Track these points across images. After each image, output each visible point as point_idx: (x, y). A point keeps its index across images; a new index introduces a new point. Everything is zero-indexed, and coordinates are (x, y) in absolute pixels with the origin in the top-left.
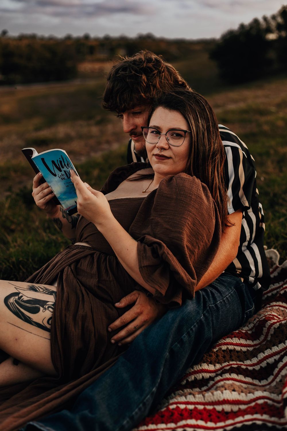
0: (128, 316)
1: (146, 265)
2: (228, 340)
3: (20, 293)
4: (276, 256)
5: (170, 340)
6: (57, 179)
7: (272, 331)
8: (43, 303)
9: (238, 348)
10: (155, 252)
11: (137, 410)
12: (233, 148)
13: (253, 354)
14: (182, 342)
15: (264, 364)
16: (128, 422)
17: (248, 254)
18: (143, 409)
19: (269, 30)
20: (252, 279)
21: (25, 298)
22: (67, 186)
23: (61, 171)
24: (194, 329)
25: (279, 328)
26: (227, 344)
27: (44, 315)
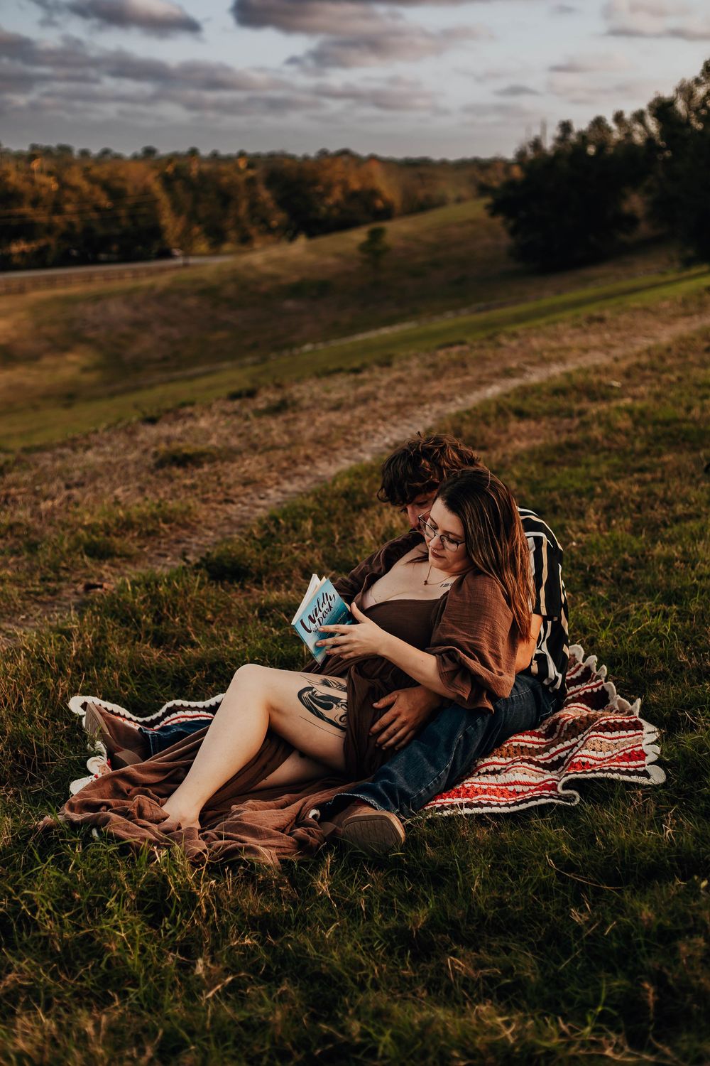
0: (386, 718)
2: (520, 737)
3: (313, 688)
4: (580, 652)
7: (565, 728)
8: (337, 700)
9: (530, 745)
11: (432, 782)
13: (546, 750)
14: (475, 726)
15: (555, 758)
18: (438, 782)
25: (572, 723)
26: (518, 741)
27: (337, 712)
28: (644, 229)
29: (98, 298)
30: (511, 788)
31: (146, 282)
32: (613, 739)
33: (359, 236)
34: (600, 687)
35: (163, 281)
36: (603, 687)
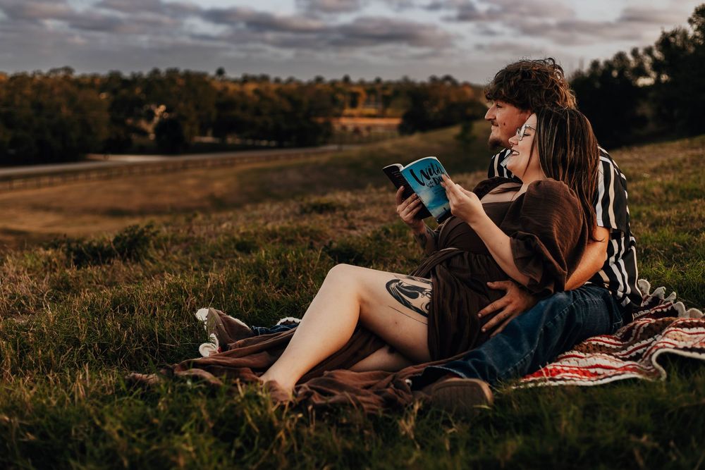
1: (520, 256)
2: (599, 338)
3: (399, 280)
4: (647, 286)
5: (544, 318)
6: (425, 188)
7: (641, 331)
8: (422, 290)
9: (608, 345)
10: (528, 246)
11: (519, 363)
12: (604, 163)
13: (623, 349)
14: (554, 321)
15: (633, 354)
16: (512, 370)
17: (614, 268)
18: (524, 363)
19: (640, 72)
20: (620, 294)
21: (405, 285)
22: (436, 194)
23: (429, 178)
24: (566, 312)
25: (648, 327)
26: (597, 340)
27: (422, 301)
28: (651, 127)
29: (280, 170)
30: (592, 371)
31: (313, 159)
32: (691, 334)
33: (456, 130)
34: (670, 308)
35: (324, 159)
36: (672, 307)
